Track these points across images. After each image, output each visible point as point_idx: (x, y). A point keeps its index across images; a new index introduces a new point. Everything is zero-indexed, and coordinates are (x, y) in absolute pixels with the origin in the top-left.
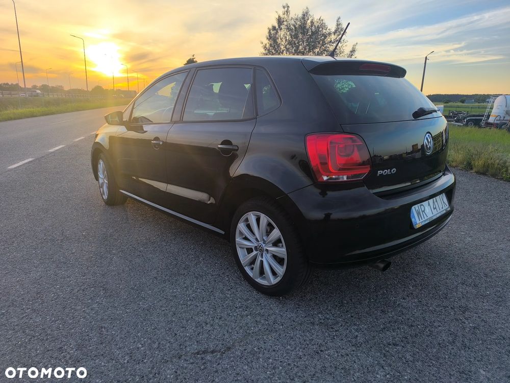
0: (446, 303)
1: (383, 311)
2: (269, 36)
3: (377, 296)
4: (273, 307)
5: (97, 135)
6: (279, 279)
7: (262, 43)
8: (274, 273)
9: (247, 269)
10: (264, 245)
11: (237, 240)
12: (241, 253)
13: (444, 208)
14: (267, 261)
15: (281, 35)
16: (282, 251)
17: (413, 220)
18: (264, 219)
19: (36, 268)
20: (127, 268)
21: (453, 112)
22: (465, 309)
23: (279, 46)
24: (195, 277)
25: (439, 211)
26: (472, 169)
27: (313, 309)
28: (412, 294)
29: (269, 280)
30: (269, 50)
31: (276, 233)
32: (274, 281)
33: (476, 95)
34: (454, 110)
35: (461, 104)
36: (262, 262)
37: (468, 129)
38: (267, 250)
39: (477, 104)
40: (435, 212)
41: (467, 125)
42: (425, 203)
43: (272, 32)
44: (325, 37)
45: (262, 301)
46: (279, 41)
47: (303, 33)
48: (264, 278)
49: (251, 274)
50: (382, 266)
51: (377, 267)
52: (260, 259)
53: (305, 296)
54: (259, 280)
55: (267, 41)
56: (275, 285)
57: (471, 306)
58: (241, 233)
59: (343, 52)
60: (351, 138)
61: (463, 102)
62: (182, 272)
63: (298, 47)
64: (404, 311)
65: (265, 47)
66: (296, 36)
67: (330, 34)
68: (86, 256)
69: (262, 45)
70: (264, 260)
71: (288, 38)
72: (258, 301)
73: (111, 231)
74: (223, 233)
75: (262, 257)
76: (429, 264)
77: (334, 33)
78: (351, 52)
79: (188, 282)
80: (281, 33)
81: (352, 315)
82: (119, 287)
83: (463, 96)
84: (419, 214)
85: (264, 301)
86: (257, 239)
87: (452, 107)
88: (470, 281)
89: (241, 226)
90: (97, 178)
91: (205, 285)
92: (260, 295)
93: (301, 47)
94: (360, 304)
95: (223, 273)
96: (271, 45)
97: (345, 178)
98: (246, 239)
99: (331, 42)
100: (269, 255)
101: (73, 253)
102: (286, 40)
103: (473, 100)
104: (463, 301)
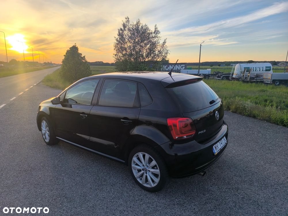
0: (230, 187)
1: (204, 194)
2: (119, 34)
3: (199, 186)
4: (153, 198)
5: (40, 107)
6: (156, 184)
7: (115, 38)
8: (153, 181)
9: (139, 180)
10: (147, 168)
11: (132, 165)
12: (135, 172)
13: (225, 142)
14: (149, 176)
15: (126, 33)
16: (157, 171)
17: (214, 151)
18: (147, 156)
19: (23, 189)
20: (74, 184)
21: (215, 72)
22: (238, 189)
23: (124, 40)
24: (111, 185)
25: (223, 145)
26: (230, 110)
27: (173, 197)
28: (214, 183)
29: (151, 185)
30: (119, 41)
31: (154, 163)
32: (153, 185)
33: (226, 62)
34: (215, 70)
35: (219, 67)
36: (146, 176)
37: (224, 81)
38: (149, 171)
39: (226, 67)
40: (222, 145)
41: (223, 79)
42: (218, 143)
43: (121, 32)
44: (149, 35)
45: (148, 196)
46: (124, 36)
47: (137, 33)
48: (148, 184)
49: (141, 182)
50: (202, 174)
51: (200, 174)
52: (145, 174)
53: (167, 190)
54: (145, 185)
55: (118, 36)
56: (154, 187)
57: (240, 187)
58: (134, 162)
59: (159, 43)
60: (187, 119)
61: (219, 65)
62: (103, 183)
63: (135, 40)
64: (213, 193)
65: (117, 40)
66: (134, 34)
67: (151, 33)
68: (48, 179)
69: (115, 39)
70: (148, 175)
71: (129, 35)
72: (146, 195)
73: (56, 162)
74: (124, 162)
75: (146, 173)
76: (219, 167)
77: (154, 33)
78: (164, 43)
79: (109, 189)
80: (126, 32)
81: (191, 198)
82: (73, 195)
83: (219, 62)
84: (216, 148)
85: (149, 195)
86: (143, 165)
87: (214, 69)
88: (238, 174)
89: (135, 159)
90: (40, 130)
91: (117, 190)
92: (146, 192)
93: (137, 40)
94: (193, 191)
95: (125, 182)
96: (120, 39)
97: (185, 137)
98: (137, 165)
99: (152, 37)
100: (150, 173)
101: (40, 178)
102: (128, 36)
103: (224, 65)
104: (236, 185)
